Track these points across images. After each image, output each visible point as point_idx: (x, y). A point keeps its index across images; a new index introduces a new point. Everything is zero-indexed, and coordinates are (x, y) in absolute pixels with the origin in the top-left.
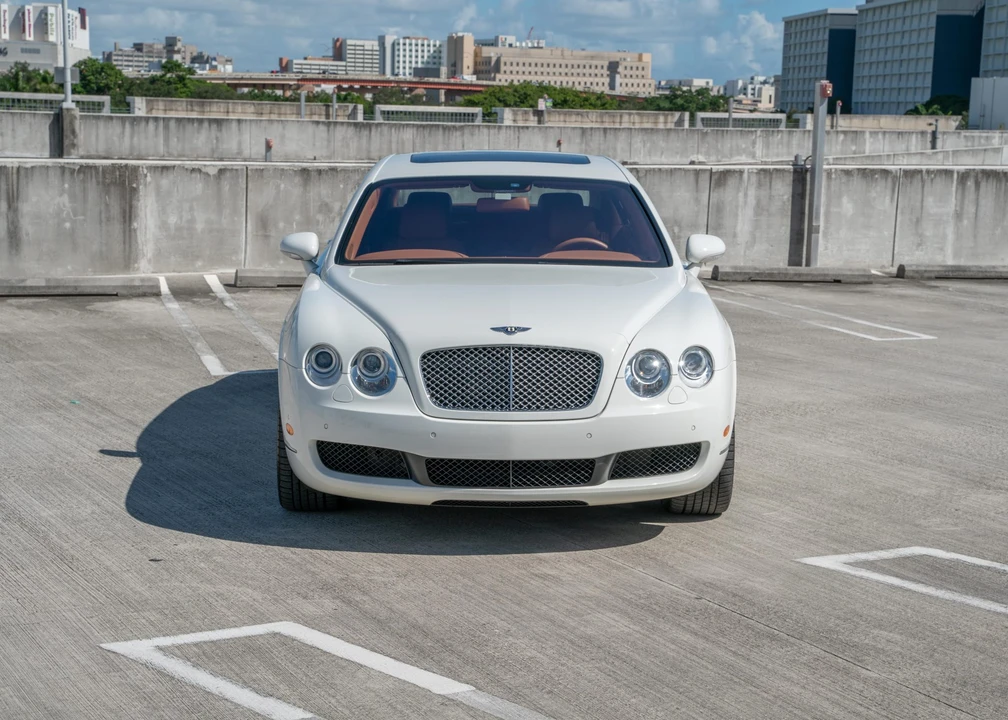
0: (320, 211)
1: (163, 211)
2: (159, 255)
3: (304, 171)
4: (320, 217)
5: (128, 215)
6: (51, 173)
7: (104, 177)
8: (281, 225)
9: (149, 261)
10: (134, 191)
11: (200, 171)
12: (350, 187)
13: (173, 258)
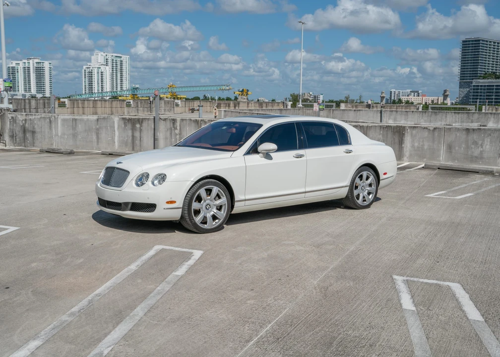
0: (473, 144)
1: (413, 141)
2: (411, 155)
3: (468, 129)
4: (473, 146)
5: (401, 142)
6: (377, 128)
7: (394, 130)
8: (457, 148)
9: (407, 158)
10: (404, 134)
11: (427, 128)
12: (486, 135)
13: (416, 157)
